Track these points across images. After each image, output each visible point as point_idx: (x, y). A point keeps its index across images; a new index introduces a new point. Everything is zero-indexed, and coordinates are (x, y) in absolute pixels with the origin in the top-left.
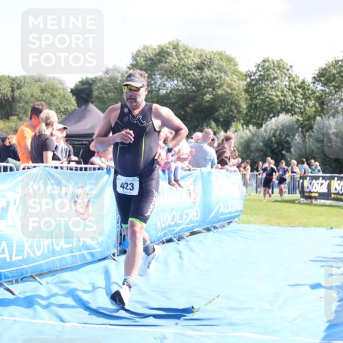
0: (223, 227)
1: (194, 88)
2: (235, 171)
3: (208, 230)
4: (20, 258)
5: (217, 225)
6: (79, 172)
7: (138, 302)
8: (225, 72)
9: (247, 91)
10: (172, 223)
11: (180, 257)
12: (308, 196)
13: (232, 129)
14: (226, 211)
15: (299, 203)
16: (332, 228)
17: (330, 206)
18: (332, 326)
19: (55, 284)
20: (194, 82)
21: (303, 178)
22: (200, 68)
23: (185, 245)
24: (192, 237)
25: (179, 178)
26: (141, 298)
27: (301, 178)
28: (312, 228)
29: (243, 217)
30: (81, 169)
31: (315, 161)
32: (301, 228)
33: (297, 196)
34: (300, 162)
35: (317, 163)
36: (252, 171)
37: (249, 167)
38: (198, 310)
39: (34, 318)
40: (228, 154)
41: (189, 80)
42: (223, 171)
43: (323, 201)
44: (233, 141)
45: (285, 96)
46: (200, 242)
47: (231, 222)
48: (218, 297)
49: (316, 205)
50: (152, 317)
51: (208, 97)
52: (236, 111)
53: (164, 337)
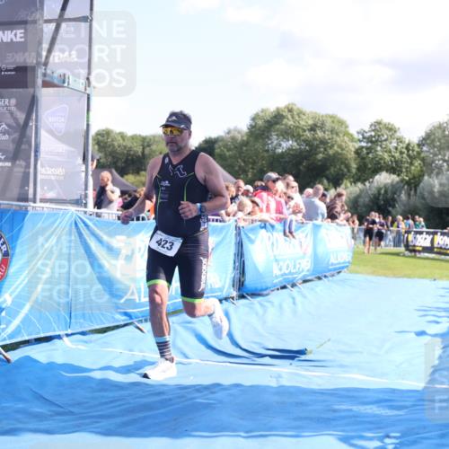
0: (333, 275)
1: (307, 148)
2: (345, 225)
3: (319, 278)
5: (327, 274)
7: (255, 343)
8: (337, 134)
9: (358, 152)
10: (287, 272)
11: (294, 303)
12: (412, 250)
13: (343, 186)
14: (335, 262)
15: (404, 256)
16: (435, 280)
17: (433, 259)
19: (180, 324)
20: (307, 142)
22: (313, 128)
23: (298, 291)
24: (304, 284)
25: (293, 230)
26: (257, 340)
27: (406, 232)
28: (416, 279)
29: (351, 267)
31: (420, 216)
32: (405, 279)
33: (402, 249)
34: (406, 218)
35: (421, 219)
37: (357, 222)
38: (311, 352)
40: (338, 209)
41: (303, 140)
42: (334, 224)
43: (426, 255)
44: (344, 198)
45: (393, 156)
47: (340, 272)
48: (329, 340)
49: (419, 258)
50: (268, 358)
51: (320, 156)
52: (345, 170)
53: (279, 376)
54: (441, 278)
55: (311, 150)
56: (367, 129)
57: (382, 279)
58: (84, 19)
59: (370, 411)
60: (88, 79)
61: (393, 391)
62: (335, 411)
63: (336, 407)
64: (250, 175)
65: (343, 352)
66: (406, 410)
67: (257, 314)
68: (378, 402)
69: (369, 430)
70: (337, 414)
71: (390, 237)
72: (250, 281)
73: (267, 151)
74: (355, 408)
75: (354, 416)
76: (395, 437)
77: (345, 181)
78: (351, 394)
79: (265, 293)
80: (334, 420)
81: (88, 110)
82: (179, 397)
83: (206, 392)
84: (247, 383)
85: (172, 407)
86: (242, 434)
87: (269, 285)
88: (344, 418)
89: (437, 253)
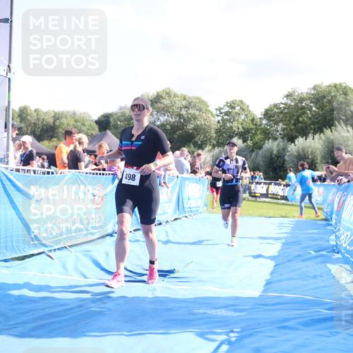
3: (186, 217)
6: (99, 176)
7: (137, 265)
12: (253, 196)
15: (248, 200)
16: (270, 218)
18: (268, 283)
19: (81, 252)
23: (171, 227)
24: (175, 222)
30: (100, 174)
31: (260, 171)
32: (249, 217)
33: (247, 195)
35: (261, 174)
38: (178, 272)
39: (66, 275)
43: (264, 199)
46: (181, 225)
48: (192, 262)
49: (259, 202)
53: (155, 290)
58: (6, 21)
59: (220, 313)
60: (9, 66)
61: (238, 298)
62: (194, 314)
63: (196, 311)
66: (245, 312)
68: (226, 307)
69: (219, 327)
70: (195, 317)
74: (209, 312)
75: (208, 318)
76: (237, 332)
78: (206, 301)
80: (193, 320)
81: (9, 90)
82: (79, 307)
83: (99, 303)
84: (130, 295)
85: (73, 315)
86: (125, 333)
88: (200, 319)
89: (271, 198)
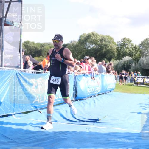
0: (108, 93)
1: (99, 47)
2: (112, 75)
3: (104, 94)
4: (43, 101)
5: (107, 92)
7: (81, 117)
8: (110, 42)
9: (117, 49)
10: (92, 91)
11: (95, 102)
12: (136, 83)
13: (112, 61)
14: (110, 88)
15: (134, 86)
16: (144, 94)
17: (144, 87)
20: (99, 45)
21: (135, 77)
22: (101, 41)
23: (96, 98)
24: (98, 96)
25: (94, 77)
27: (134, 77)
28: (138, 94)
29: (115, 90)
32: (134, 94)
33: (133, 83)
34: (134, 72)
35: (140, 73)
36: (118, 75)
37: (117, 74)
38: (101, 120)
40: (110, 69)
41: (98, 45)
42: (109, 75)
43: (141, 85)
44: (112, 65)
45: (130, 50)
46: (101, 97)
47: (111, 92)
48: (107, 115)
49: (139, 86)
50: (85, 122)
51: (104, 50)
52: (113, 55)
53: (89, 128)
54: (147, 93)
55: (101, 48)
56: (120, 41)
57: (126, 94)
58: (19, 1)
59: (121, 141)
60: (21, 23)
61: (130, 133)
62: (109, 140)
63: (110, 139)
64: (79, 57)
65: (112, 120)
66: (134, 140)
67: (81, 106)
68: (124, 137)
69: (121, 147)
70: (110, 142)
71: (129, 79)
72: (79, 95)
73: (85, 48)
74: (116, 140)
75: (116, 142)
77: (113, 59)
78: (115, 134)
79: (84, 99)
80: (108, 144)
81: (21, 34)
82: (54, 136)
83: (63, 134)
84: (78, 131)
85: (51, 140)
87: (86, 96)
88: (112, 143)
89: (145, 85)
